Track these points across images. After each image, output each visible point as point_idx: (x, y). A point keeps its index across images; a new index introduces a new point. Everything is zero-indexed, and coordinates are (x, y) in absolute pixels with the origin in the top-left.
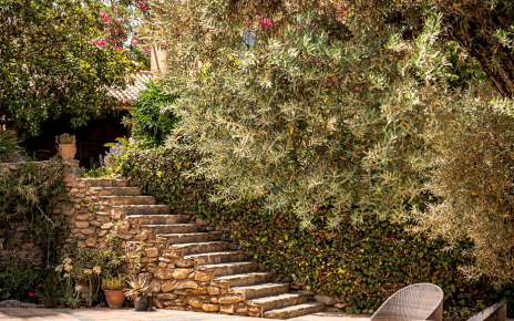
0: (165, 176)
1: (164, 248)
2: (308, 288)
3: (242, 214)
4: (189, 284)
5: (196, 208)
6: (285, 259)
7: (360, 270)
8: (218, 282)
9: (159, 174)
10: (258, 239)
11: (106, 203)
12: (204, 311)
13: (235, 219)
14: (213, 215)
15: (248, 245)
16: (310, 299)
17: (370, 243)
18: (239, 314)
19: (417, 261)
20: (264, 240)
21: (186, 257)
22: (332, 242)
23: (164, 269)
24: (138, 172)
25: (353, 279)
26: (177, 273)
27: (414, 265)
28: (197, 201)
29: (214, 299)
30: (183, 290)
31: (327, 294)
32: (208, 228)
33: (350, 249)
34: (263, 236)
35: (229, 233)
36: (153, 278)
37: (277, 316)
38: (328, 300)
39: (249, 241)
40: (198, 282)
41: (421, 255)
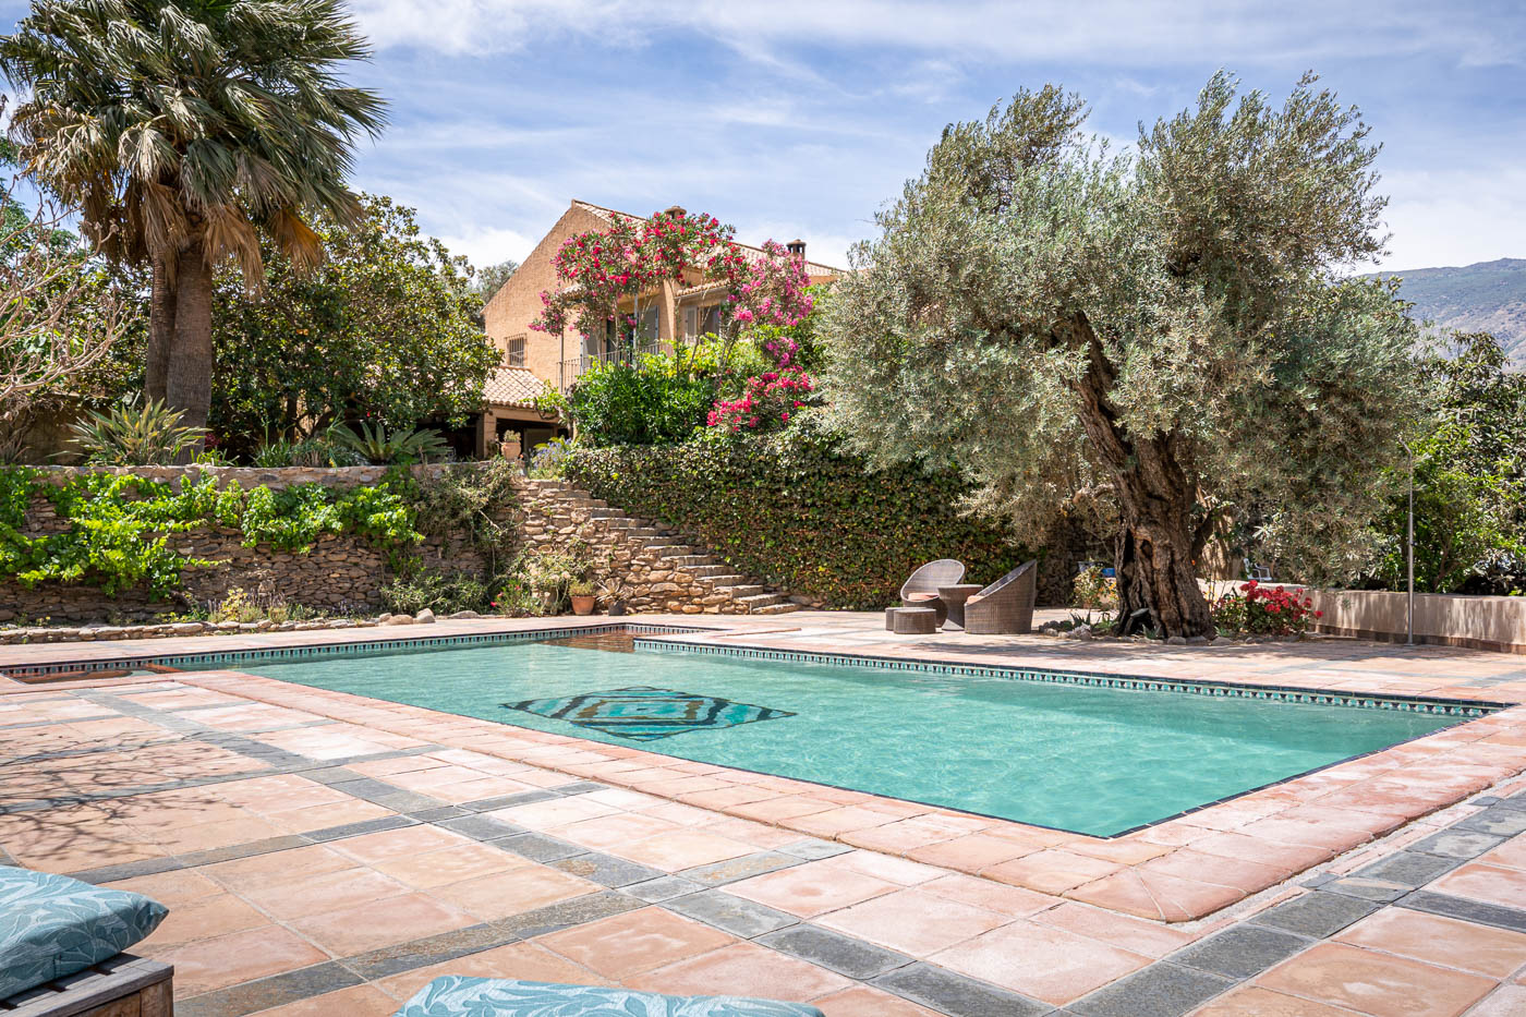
0: (620, 477)
1: (639, 550)
2: (785, 588)
3: (711, 516)
4: (668, 586)
5: (658, 512)
6: (759, 561)
7: (842, 568)
8: (702, 583)
9: (615, 475)
10: (730, 541)
11: (565, 505)
12: (683, 612)
13: (704, 522)
14: (678, 518)
15: (717, 548)
16: (785, 600)
17: (852, 540)
18: (726, 613)
19: (898, 556)
20: (737, 542)
21: (663, 559)
22: (812, 541)
23: (637, 574)
24: (587, 475)
25: (833, 577)
26: (654, 576)
27: (895, 560)
28: (660, 504)
29: (696, 600)
30: (660, 593)
31: (805, 594)
32: (670, 533)
33: (832, 546)
34: (736, 538)
35: (695, 536)
36: (624, 582)
37: (767, 612)
38: (805, 600)
39: (720, 544)
40: (679, 584)
41: (901, 550)
